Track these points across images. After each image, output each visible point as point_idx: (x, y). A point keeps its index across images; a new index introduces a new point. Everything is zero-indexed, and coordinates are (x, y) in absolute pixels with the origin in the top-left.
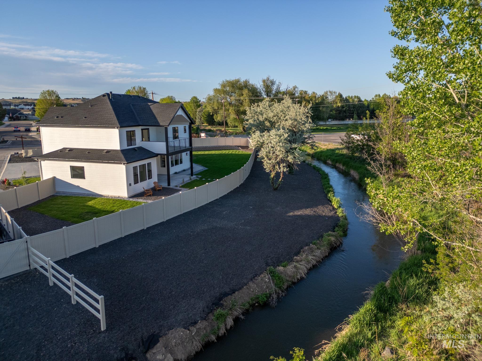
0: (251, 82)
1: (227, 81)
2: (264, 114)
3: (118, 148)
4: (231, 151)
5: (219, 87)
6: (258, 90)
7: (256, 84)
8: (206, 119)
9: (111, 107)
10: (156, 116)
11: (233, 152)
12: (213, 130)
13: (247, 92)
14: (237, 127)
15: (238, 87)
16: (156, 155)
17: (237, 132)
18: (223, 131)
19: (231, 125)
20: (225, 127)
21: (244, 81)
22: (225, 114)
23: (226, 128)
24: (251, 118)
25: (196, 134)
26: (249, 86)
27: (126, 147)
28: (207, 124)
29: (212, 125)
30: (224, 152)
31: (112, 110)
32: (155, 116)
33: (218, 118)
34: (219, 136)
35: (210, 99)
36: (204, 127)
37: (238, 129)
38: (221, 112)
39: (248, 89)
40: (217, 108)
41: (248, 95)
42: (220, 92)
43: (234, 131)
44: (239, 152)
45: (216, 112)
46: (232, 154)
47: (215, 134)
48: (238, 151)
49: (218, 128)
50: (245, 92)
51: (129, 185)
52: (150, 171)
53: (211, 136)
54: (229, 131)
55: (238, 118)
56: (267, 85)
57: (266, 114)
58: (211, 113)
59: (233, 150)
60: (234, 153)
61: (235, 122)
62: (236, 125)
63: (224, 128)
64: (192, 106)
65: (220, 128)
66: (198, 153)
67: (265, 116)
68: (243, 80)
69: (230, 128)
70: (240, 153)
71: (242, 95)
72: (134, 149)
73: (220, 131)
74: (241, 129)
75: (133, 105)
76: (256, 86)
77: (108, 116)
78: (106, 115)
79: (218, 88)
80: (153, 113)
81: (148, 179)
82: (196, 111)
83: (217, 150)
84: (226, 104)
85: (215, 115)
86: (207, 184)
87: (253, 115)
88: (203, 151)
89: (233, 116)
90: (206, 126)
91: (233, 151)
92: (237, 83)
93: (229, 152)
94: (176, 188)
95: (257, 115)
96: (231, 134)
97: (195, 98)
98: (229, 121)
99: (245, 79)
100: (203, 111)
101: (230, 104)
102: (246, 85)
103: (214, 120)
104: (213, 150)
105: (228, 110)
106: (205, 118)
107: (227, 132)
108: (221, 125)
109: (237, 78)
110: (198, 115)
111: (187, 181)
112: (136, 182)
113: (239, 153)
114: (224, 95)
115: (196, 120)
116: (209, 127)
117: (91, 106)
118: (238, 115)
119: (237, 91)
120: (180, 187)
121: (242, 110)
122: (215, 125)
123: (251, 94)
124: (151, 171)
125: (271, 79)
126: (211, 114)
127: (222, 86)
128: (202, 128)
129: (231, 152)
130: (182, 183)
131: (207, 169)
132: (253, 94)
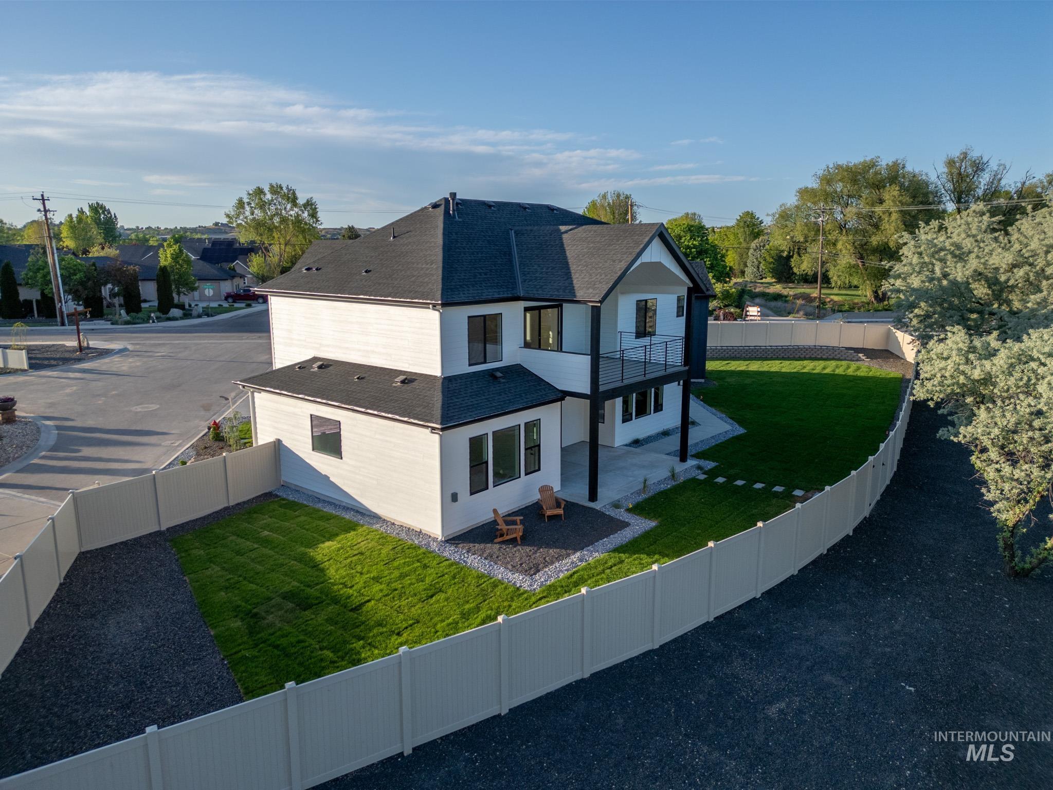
0: (909, 168)
1: (838, 167)
2: (973, 256)
3: (435, 370)
4: (833, 363)
5: (813, 184)
6: (932, 188)
7: (925, 171)
8: (772, 266)
9: (439, 240)
10: (573, 268)
11: (837, 367)
12: (786, 297)
13: (896, 193)
14: (856, 287)
15: (871, 181)
16: (562, 395)
17: (856, 301)
18: (815, 298)
19: (839, 283)
20: (821, 288)
21: (890, 164)
22: (823, 254)
23: (823, 291)
24: (917, 269)
25: (737, 307)
26: (904, 177)
27: (463, 368)
28: (774, 280)
29: (786, 282)
30: (809, 366)
31: (441, 247)
32: (568, 268)
33: (803, 265)
34: (801, 313)
35: (785, 216)
36: (766, 287)
37: (860, 293)
38: (815, 249)
39: (902, 186)
40: (802, 240)
41: (900, 202)
42: (816, 196)
43: (848, 298)
44: (858, 368)
45: (799, 248)
46: (833, 376)
47: (789, 306)
48: (854, 365)
49: (802, 290)
50: (891, 193)
51: (450, 498)
52: (534, 449)
53: (779, 313)
54: (832, 300)
55: (860, 264)
56: (960, 174)
57: (978, 257)
58: (783, 251)
59: (839, 359)
60: (839, 371)
61: (851, 275)
62: (855, 282)
63: (817, 291)
64: (739, 235)
65: (808, 291)
66: (728, 368)
67: (973, 263)
68: (885, 161)
69: (836, 291)
70: (862, 373)
71: (881, 202)
72: (491, 374)
73: (807, 298)
74: (869, 294)
75: (517, 233)
76: (924, 177)
77: (422, 269)
78: (420, 266)
79: (810, 186)
80: (565, 258)
81: (526, 474)
82: (748, 249)
83: (788, 359)
84: (828, 227)
85: (796, 256)
86: (711, 544)
87: (927, 259)
88: (745, 359)
89: (846, 258)
90: (770, 284)
91: (839, 363)
92: (868, 171)
93: (824, 368)
94: (612, 512)
95: (941, 260)
96: (838, 309)
97: (751, 215)
98: (833, 274)
99: (894, 160)
100: (767, 247)
101: (842, 227)
102: (895, 175)
103: (792, 268)
104: (777, 359)
105: (834, 244)
106: (770, 263)
107: (824, 303)
108: (811, 282)
109: (868, 159)
110: (751, 258)
111: (659, 482)
112: (478, 486)
113: (859, 373)
114: (826, 203)
115: (746, 269)
116: (778, 288)
117: (394, 237)
118: (861, 258)
119: (865, 193)
120: (629, 510)
121: (875, 243)
122: (793, 282)
123: (907, 199)
124: (539, 446)
125: (974, 154)
126: (785, 254)
127: (822, 180)
128: (757, 290)
129: (830, 367)
130: (639, 493)
131: (740, 431)
132: (914, 197)
